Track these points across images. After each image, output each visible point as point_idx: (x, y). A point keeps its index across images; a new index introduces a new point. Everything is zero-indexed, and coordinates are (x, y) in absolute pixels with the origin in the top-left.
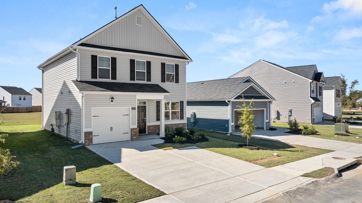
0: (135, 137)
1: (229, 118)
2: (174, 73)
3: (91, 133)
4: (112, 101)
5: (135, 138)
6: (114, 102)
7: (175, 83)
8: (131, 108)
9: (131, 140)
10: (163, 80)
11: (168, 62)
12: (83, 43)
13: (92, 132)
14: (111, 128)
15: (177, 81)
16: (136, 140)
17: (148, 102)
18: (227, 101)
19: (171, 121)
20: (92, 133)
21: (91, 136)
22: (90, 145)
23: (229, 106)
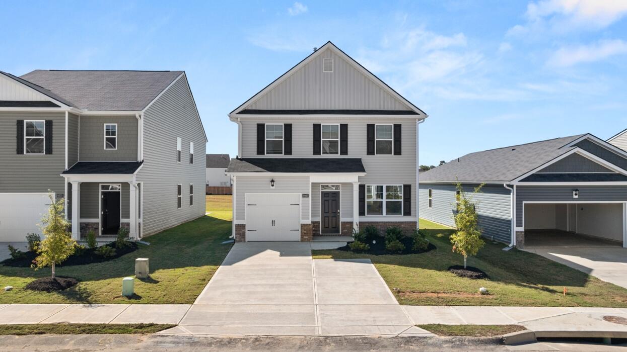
0: (306, 237)
1: (511, 217)
2: (391, 140)
3: (243, 226)
4: (273, 186)
5: (307, 239)
6: (275, 187)
7: (395, 154)
8: (301, 194)
9: (302, 241)
10: (370, 152)
11: (379, 123)
12: (246, 109)
13: (245, 225)
14: (273, 222)
15: (398, 152)
16: (308, 241)
17: (342, 187)
18: (505, 185)
19: (384, 217)
20: (245, 227)
21: (243, 230)
22: (241, 241)
23: (511, 194)
